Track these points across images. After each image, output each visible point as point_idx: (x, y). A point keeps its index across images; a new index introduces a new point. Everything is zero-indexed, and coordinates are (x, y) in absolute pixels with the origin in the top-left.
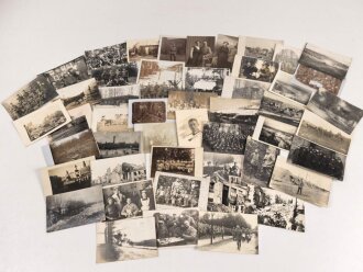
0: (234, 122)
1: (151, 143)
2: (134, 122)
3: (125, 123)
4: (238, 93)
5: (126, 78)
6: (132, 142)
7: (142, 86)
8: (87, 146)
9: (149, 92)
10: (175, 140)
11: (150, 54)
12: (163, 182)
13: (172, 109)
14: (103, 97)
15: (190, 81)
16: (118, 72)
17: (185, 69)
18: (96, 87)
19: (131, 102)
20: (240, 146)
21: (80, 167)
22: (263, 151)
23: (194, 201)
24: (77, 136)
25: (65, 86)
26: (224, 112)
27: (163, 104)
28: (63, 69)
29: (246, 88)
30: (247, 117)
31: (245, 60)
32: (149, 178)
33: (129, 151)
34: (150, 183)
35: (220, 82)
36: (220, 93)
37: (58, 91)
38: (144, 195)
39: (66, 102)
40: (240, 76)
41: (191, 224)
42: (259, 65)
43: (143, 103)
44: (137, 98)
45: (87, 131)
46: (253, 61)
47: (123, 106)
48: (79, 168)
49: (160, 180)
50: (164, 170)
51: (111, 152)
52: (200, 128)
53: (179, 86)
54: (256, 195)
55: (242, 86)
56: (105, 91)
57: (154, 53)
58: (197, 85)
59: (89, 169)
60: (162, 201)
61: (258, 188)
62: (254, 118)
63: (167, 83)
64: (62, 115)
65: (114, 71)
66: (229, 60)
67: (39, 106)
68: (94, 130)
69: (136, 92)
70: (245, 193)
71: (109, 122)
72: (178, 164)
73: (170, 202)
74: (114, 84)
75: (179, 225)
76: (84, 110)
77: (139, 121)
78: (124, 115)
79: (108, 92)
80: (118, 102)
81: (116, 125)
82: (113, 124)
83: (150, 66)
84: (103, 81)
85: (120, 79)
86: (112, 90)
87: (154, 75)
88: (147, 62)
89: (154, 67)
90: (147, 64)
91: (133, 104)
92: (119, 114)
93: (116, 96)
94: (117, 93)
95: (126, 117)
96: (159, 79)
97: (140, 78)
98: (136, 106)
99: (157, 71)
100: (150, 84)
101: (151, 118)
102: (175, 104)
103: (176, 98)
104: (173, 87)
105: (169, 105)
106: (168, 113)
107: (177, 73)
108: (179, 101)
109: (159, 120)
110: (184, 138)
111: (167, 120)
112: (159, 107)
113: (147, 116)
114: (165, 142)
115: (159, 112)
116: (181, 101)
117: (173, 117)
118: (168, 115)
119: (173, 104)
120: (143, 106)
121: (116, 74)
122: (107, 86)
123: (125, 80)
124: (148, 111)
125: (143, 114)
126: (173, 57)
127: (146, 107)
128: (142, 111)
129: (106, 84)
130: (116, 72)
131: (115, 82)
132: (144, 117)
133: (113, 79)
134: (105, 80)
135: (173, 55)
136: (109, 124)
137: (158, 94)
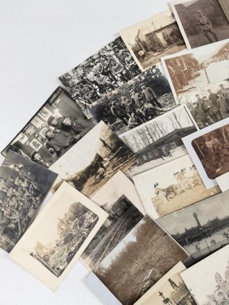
7: (189, 106)
8: (158, 250)
9: (206, 111)
14: (136, 150)
16: (135, 96)
18: (114, 137)
19: (187, 140)
21: (169, 291)
24: (131, 237)
25: (59, 154)
28: (39, 123)
37: (53, 168)
39: (79, 183)
43: (209, 136)
44: (192, 130)
45: (142, 222)
47: (177, 152)
48: (167, 295)
51: (204, 244)
56: (133, 137)
59: (184, 288)
64: (85, 210)
65: (128, 95)
67: (36, 209)
68: (154, 216)
71: (169, 191)
74: (140, 119)
76: (116, 186)
77: (218, 170)
78: (188, 170)
79: (139, 138)
80: (163, 148)
81: (183, 191)
82: (178, 191)
83: (182, 65)
84: (119, 121)
85: (145, 106)
86: (143, 132)
87: (197, 79)
88: (174, 59)
89: (189, 64)
90: (176, 63)
91: (193, 144)
92: (180, 171)
93: (155, 140)
94: (154, 134)
95: (193, 171)
96: (209, 82)
97: (178, 93)
98: (200, 145)
99: (198, 70)
100: (201, 97)
120: (210, 140)
121: (133, 99)
122: (131, 128)
123: (154, 105)
124: (223, 147)
125: (218, 155)
126: (211, 36)
127: (216, 140)
128: (214, 150)
129: (127, 124)
130: (133, 97)
131: (140, 115)
132: (222, 160)
133: (134, 111)
134: (121, 118)
135: (209, 30)
136: (172, 195)
137: (223, 109)
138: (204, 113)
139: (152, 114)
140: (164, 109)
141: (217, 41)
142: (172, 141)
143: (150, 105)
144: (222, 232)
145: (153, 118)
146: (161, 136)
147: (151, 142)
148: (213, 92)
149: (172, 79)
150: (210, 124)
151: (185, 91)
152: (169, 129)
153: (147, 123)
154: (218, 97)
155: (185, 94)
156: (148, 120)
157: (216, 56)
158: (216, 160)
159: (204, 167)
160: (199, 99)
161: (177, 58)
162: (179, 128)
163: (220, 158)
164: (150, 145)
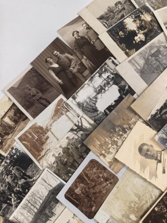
5: (24, 176)
7: (50, 167)
9: (65, 164)
10: (150, 188)
11: (16, 122)
13: (109, 158)
16: (8, 179)
17: (70, 101)
18: (6, 222)
19: (61, 196)
26: (158, 107)
27: (93, 163)
29: (147, 61)
31: (113, 33)
35: (117, 79)
36: (131, 92)
40: (128, 55)
42: (131, 24)
43: (75, 184)
46: (122, 26)
47: (58, 209)
53: (86, 125)
55: (141, 62)
57: (19, 117)
58: (102, 106)
63: (72, 135)
66: (99, 48)
69: (55, 181)
74: (20, 196)
77: (94, 208)
78: (71, 220)
79: (25, 212)
80: (47, 211)
83: (33, 136)
84: (4, 206)
85: (20, 183)
86: (27, 205)
87: (48, 141)
88: (24, 134)
89: (37, 132)
90: (27, 137)
91: (66, 197)
93: (38, 207)
94: (35, 203)
95: (76, 218)
96: (58, 140)
97: (38, 161)
98: (72, 195)
99: (46, 133)
100: (57, 155)
101: (100, 192)
102: (105, 150)
103: (99, 143)
104: (81, 132)
105: (102, 157)
106: (110, 167)
107: (68, 113)
108: (106, 142)
109: (111, 183)
110: (156, 176)
111: (118, 175)
112: (94, 170)
113: (94, 193)
114: (144, 202)
115: (101, 175)
116: (107, 140)
117: (119, 165)
118: (113, 170)
119: (103, 152)
120: (77, 187)
121: (8, 182)
122: (16, 207)
123: (26, 179)
124: (89, 188)
125: (88, 196)
126: (44, 102)
127: (82, 185)
128: (83, 194)
129: (12, 205)
130: (7, 180)
131: (19, 192)
132: (93, 199)
133: (13, 192)
134: (5, 202)
135: (41, 98)
137: (76, 157)
138: (64, 167)
139: (27, 187)
140: (34, 178)
141: (50, 103)
142: (50, 202)
143: (23, 181)
145: (29, 190)
146: (41, 201)
147: (36, 211)
148: (64, 146)
149: (30, 151)
150: (73, 173)
151: (43, 156)
152: (45, 193)
153: (27, 197)
154: (69, 149)
155: (44, 158)
156: (26, 194)
157: (54, 116)
158: (89, 201)
159: (82, 211)
161: (26, 132)
162: (51, 188)
163: (91, 198)
164: (36, 214)
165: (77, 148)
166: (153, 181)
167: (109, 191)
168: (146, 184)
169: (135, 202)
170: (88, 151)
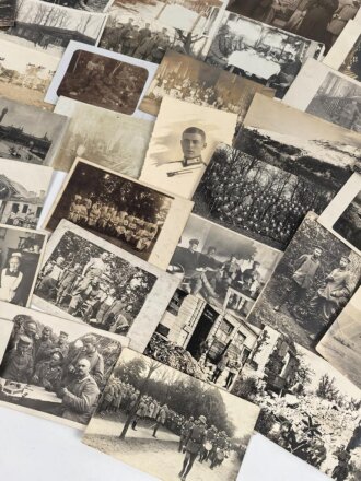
0: (289, 167)
1: (81, 150)
2: (62, 91)
3: (42, 88)
4: (323, 105)
6: (39, 135)
7: (112, 21)
10: (136, 162)
12: (70, 250)
13: (159, 92)
14: (20, 19)
15: (224, 44)
17: (224, 14)
19: (74, 46)
20: (283, 227)
22: (334, 258)
23: (122, 319)
26: (275, 137)
27: (143, 73)
29: (347, 100)
30: (324, 166)
32: (41, 228)
33: (25, 151)
34: (39, 240)
35: (292, 68)
36: (281, 93)
38: (14, 262)
40: (342, 69)
41: (94, 371)
44: (91, 42)
47: (54, 50)
49: (63, 242)
50: (81, 223)
52: (206, 154)
53: (196, 47)
54: (275, 357)
55: (340, 92)
56: (31, 7)
58: (235, 59)
60: (49, 291)
61: (287, 342)
62: (341, 176)
63: (171, 34)
66: (331, 27)
69: (94, 31)
70: (250, 342)
71: (8, 74)
72: (122, 220)
73: (67, 300)
75: (63, 363)
77: (75, 94)
78: (46, 71)
79: (35, 12)
80: (46, 37)
81: (20, 85)
82: (15, 81)
86: (45, 10)
87: (149, 7)
91: (76, 54)
92: (37, 66)
93: (48, 25)
94: (53, 19)
95: (50, 76)
97: (114, 4)
98: (82, 59)
100: (133, 24)
101: (102, 95)
102: (169, 82)
103: (176, 70)
104: (182, 45)
105: (156, 81)
106: (145, 97)
107: (203, 18)
108: (182, 80)
109: (121, 105)
110: (159, 164)
111: (137, 113)
112: (132, 78)
113: (96, 88)
114: (110, 159)
115: (127, 89)
116: (186, 81)
117: (153, 108)
118: (143, 102)
119: (165, 81)
120: (97, 62)
124: (101, 79)
125: (89, 80)
127: (103, 68)
128: (91, 74)
132: (87, 89)
136: (6, 79)
137: (142, 49)
139: (71, 3)
140: (87, 7)
142: (60, 37)
144: (12, 145)
145: (68, 6)
146: (57, 26)
147: (42, 24)
148: (150, 28)
151: (124, 8)
152: (71, 26)
153: (57, 7)
154: (149, 36)
155: (121, 10)
158: (82, 84)
160: (130, 24)
162: (81, 32)
163: (87, 85)
164: (38, 25)
165: (155, 46)
166: (148, 161)
167: (107, 106)
168: (139, 154)
169: (105, 148)
170: (157, 60)
